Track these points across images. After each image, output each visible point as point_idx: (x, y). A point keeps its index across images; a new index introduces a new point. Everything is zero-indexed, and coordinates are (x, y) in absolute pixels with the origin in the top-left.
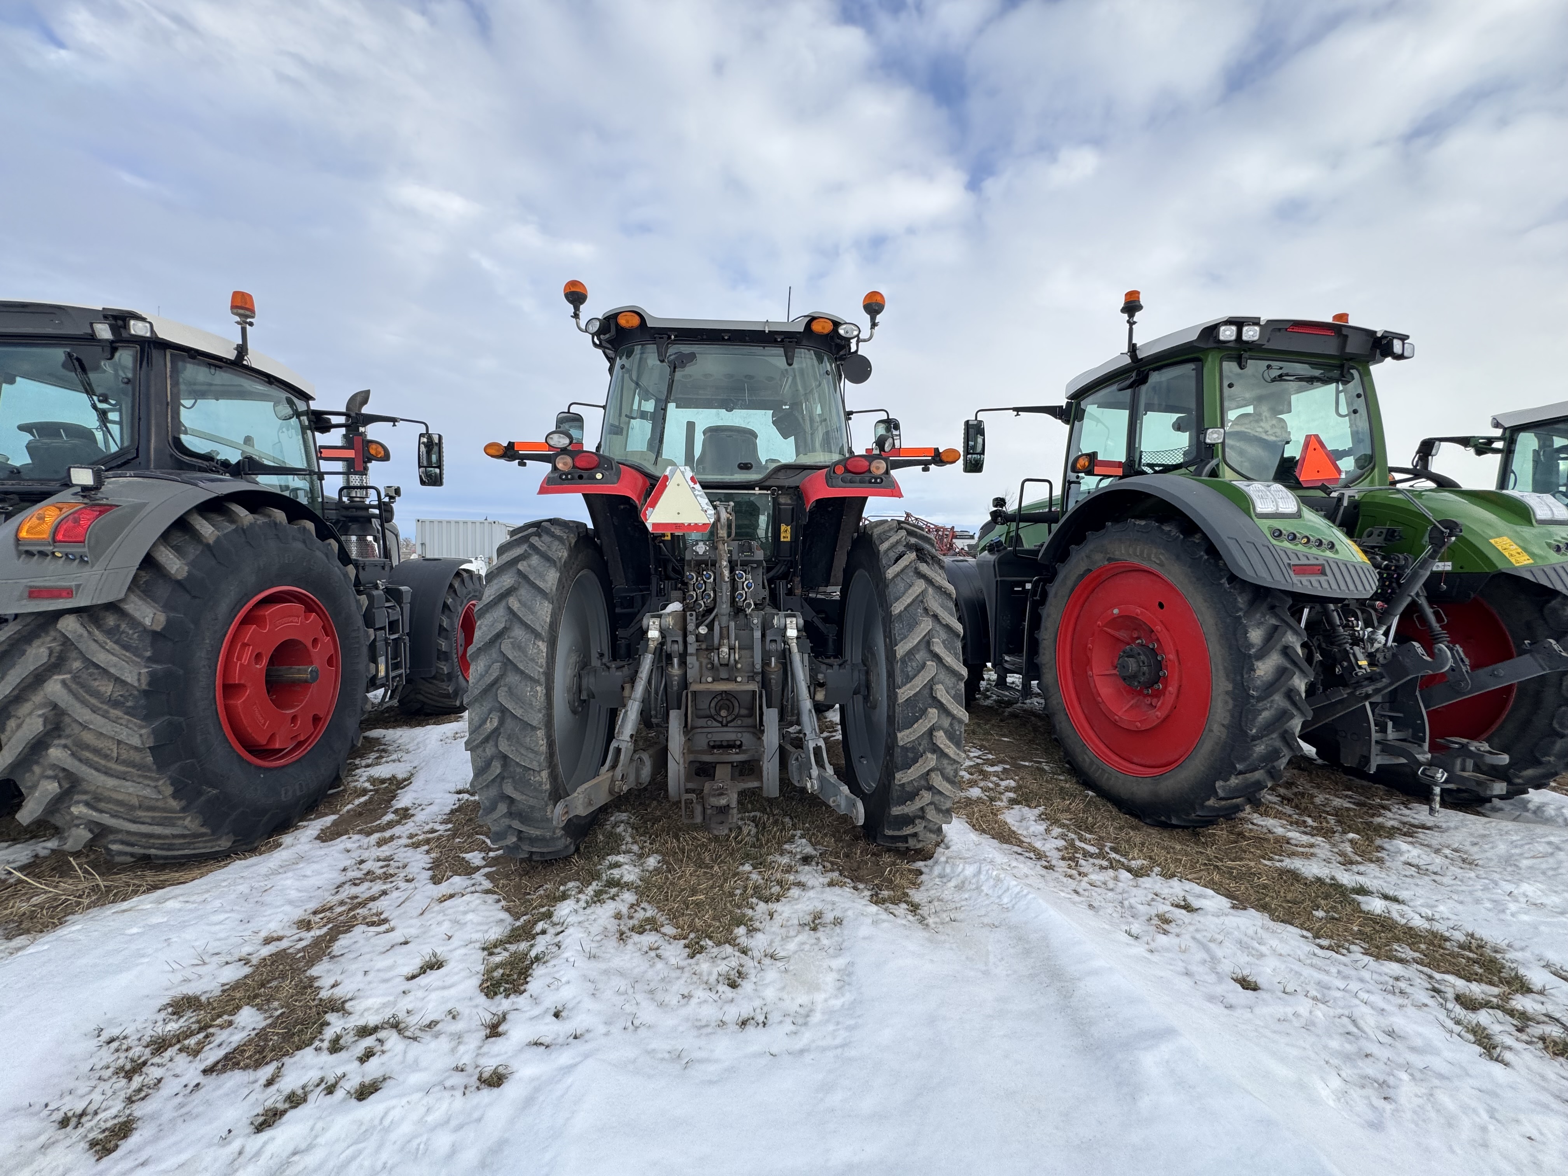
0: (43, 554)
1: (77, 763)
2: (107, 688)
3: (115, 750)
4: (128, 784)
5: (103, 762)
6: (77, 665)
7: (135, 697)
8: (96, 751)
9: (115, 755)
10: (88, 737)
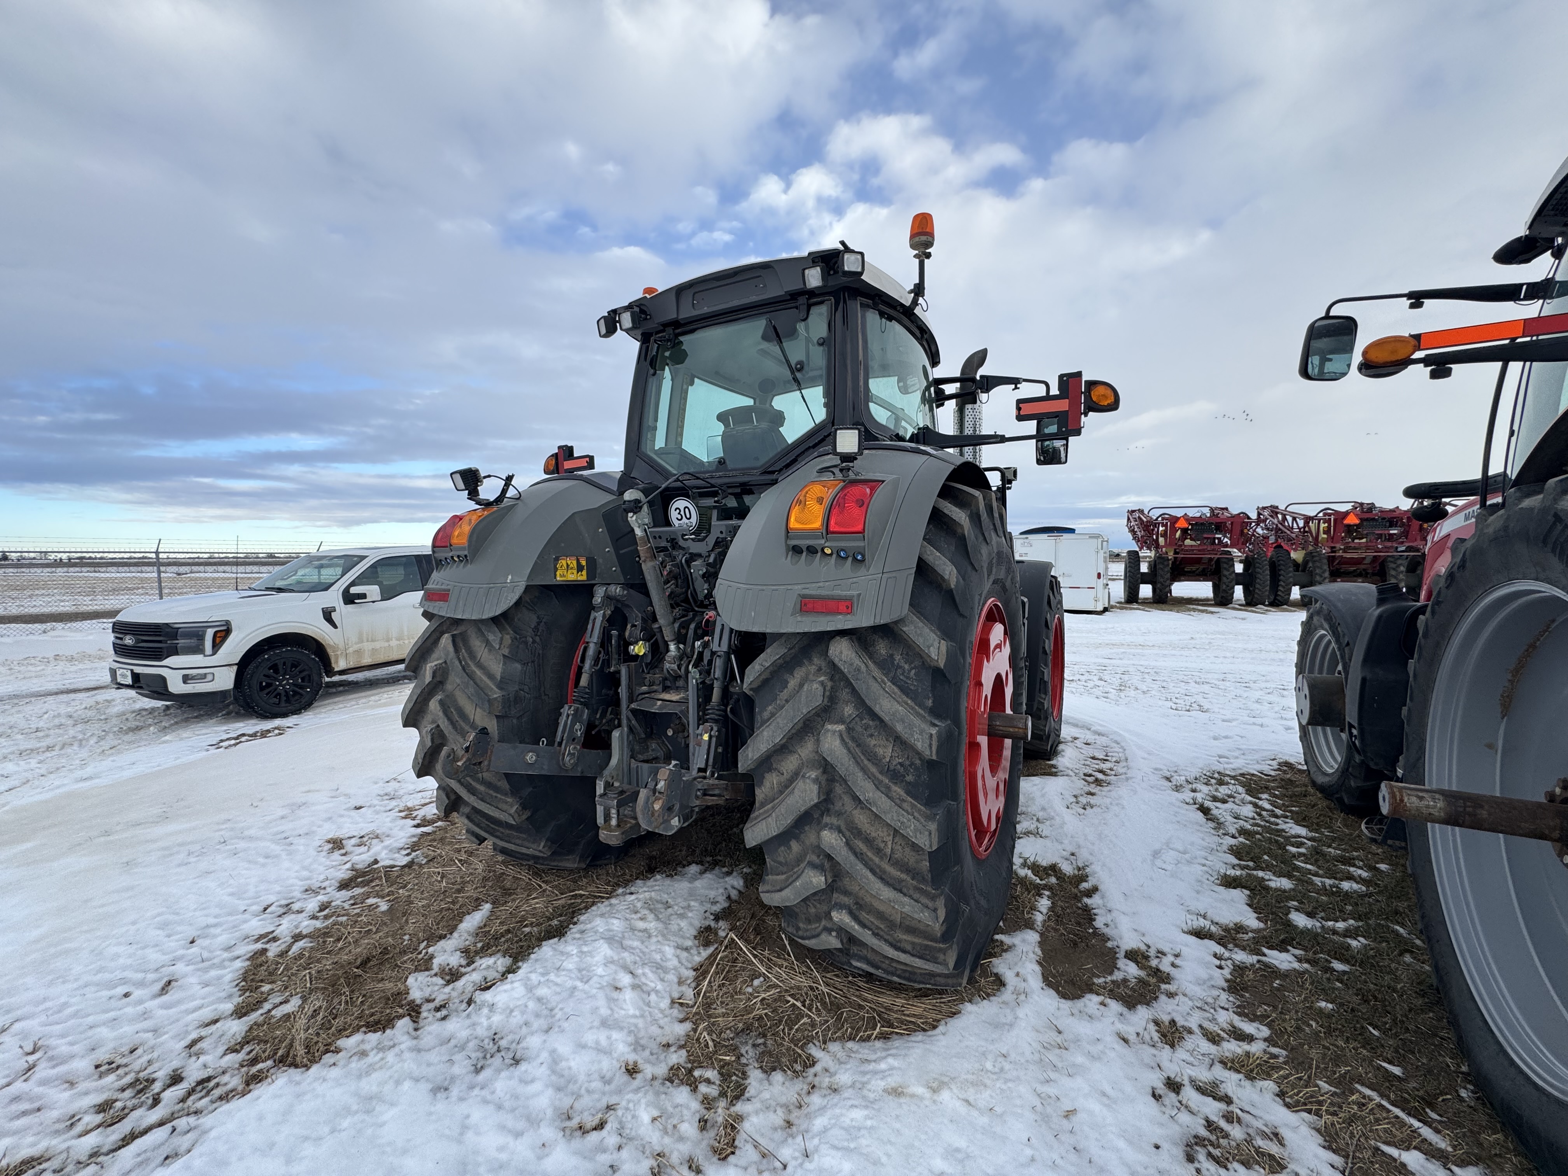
0: (812, 550)
1: (852, 858)
2: (886, 751)
3: (890, 843)
4: (906, 900)
5: (877, 860)
6: (849, 710)
7: (916, 769)
8: (869, 841)
9: (888, 851)
10: (861, 819)
